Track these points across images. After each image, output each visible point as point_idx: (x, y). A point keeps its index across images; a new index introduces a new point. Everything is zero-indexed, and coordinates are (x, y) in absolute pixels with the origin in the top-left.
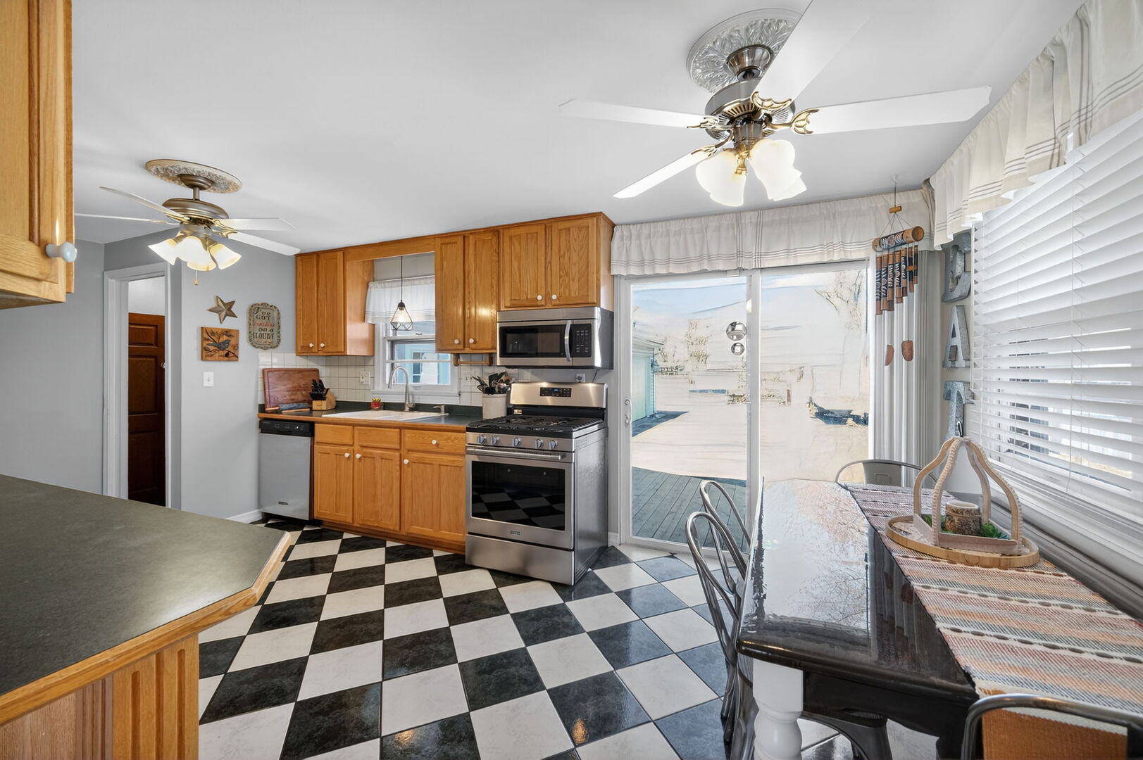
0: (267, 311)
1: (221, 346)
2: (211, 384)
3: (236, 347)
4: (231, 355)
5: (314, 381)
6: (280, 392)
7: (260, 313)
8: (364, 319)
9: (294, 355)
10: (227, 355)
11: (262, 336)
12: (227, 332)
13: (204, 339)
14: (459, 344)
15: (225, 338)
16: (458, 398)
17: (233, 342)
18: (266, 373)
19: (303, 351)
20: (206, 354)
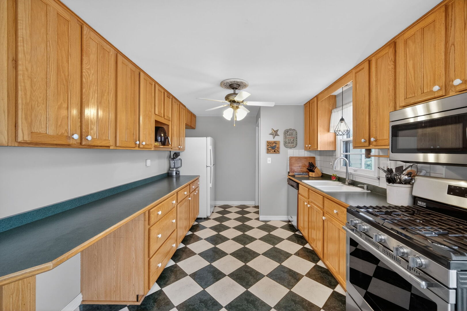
0: (291, 132)
1: (273, 148)
2: (270, 162)
3: (279, 148)
4: (276, 151)
5: (309, 163)
6: (298, 167)
7: (288, 133)
8: (329, 131)
9: (304, 150)
10: (275, 151)
11: (289, 143)
12: (275, 142)
13: (268, 145)
14: (365, 142)
15: (275, 144)
16: (378, 181)
17: (277, 146)
18: (291, 158)
19: (306, 149)
20: (268, 151)
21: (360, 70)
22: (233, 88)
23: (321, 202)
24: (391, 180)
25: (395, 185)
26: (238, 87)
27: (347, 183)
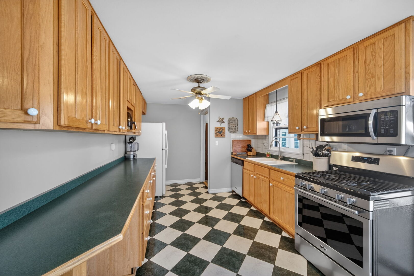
0: (233, 120)
1: (220, 133)
2: (218, 145)
3: (224, 133)
4: (223, 135)
5: (248, 144)
6: (238, 148)
7: (232, 121)
8: (264, 120)
9: (243, 135)
10: (221, 135)
11: (232, 129)
12: (222, 128)
13: (216, 131)
14: (298, 129)
15: (221, 130)
16: (303, 156)
17: (223, 131)
18: (234, 141)
19: (245, 134)
20: (216, 135)
21: (294, 79)
22: (198, 82)
23: (268, 173)
24: (316, 154)
25: (319, 157)
26: (202, 81)
27: (279, 159)
